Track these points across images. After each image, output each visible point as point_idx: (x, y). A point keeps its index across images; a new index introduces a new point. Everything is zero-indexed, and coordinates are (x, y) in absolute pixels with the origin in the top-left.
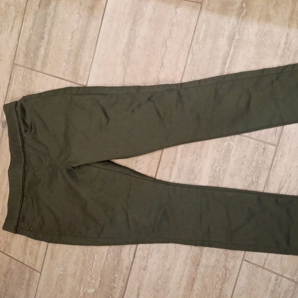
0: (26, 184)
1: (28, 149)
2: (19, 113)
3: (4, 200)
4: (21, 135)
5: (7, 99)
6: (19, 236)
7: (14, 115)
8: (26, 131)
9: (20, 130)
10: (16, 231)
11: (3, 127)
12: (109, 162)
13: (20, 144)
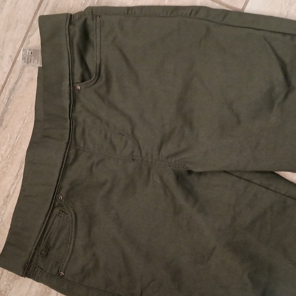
0: (66, 185)
1: (81, 115)
2: (77, 39)
3: (5, 204)
4: (72, 84)
5: (43, 6)
6: (29, 281)
7: (64, 40)
8: (83, 80)
9: (72, 74)
10: (27, 271)
11: (27, 60)
12: (273, 174)
13: (66, 103)
